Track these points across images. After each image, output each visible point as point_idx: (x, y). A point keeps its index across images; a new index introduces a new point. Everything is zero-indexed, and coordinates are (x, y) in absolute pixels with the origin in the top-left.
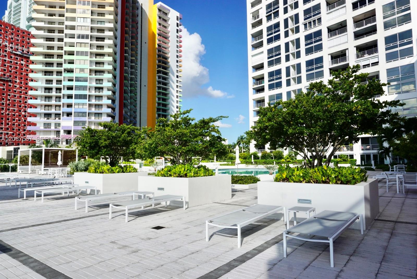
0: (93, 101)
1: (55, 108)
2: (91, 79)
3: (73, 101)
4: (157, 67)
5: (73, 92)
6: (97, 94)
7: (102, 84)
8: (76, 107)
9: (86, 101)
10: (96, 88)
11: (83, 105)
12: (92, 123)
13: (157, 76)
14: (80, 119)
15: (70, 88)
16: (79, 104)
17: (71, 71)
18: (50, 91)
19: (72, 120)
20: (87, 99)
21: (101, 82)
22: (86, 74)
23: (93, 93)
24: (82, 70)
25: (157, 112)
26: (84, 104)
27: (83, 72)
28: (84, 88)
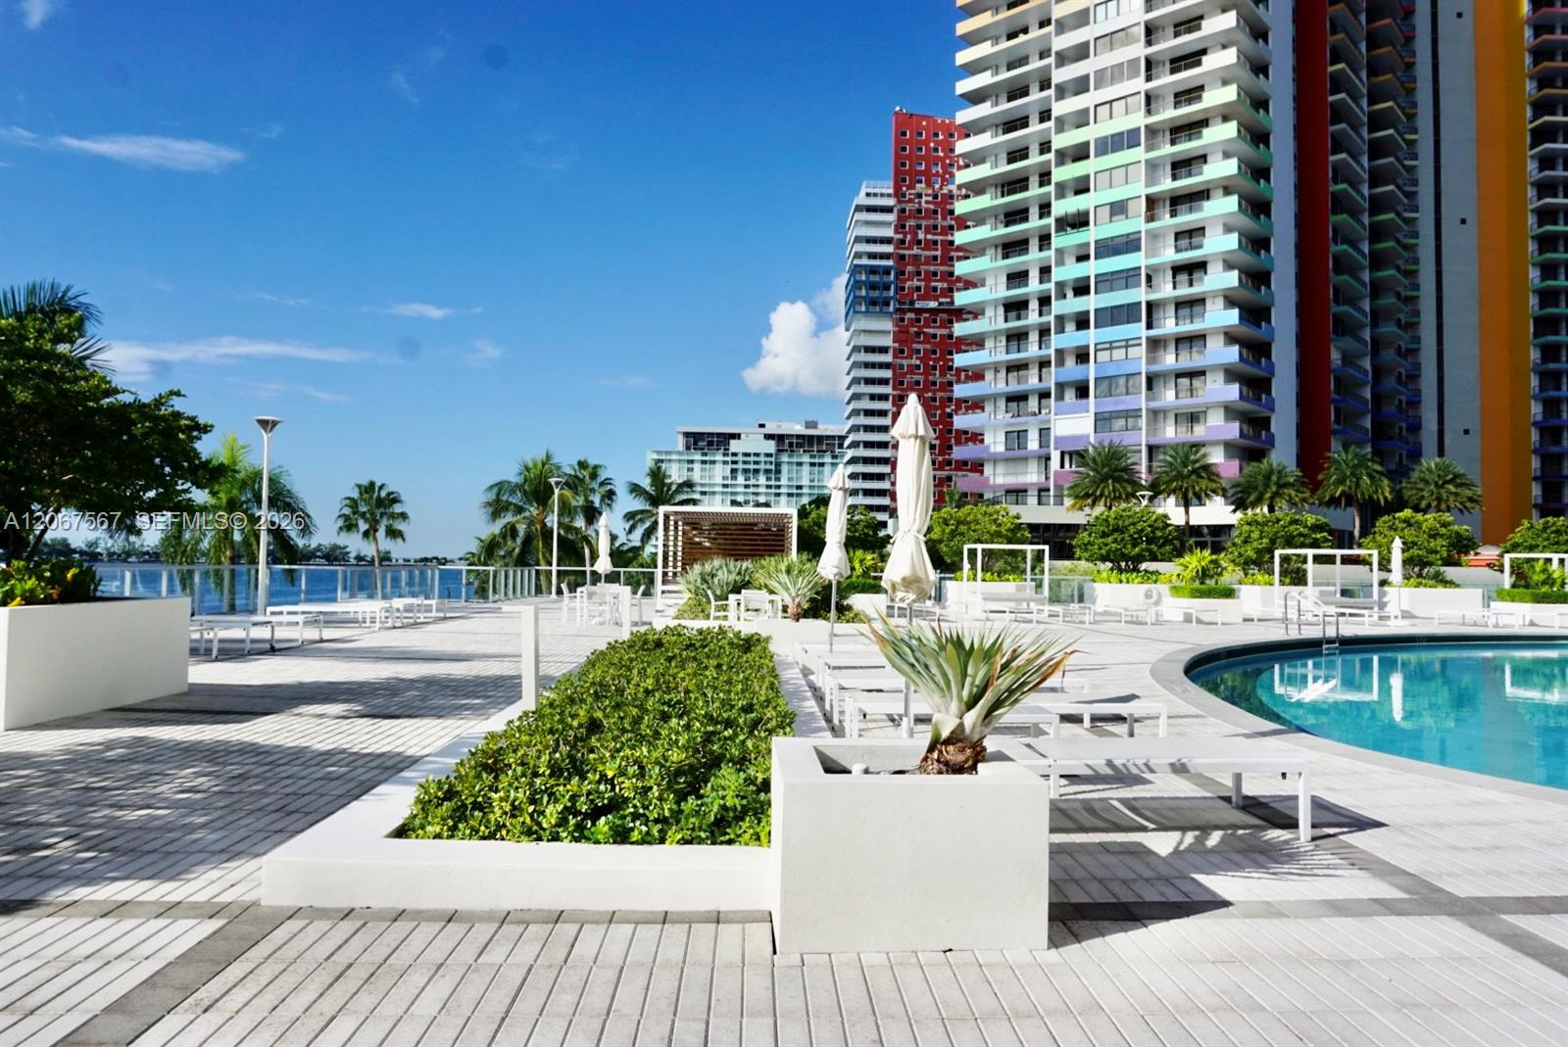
0: (1169, 326)
1: (1040, 371)
2: (1154, 236)
3: (1091, 336)
4: (1529, 113)
5: (1091, 303)
6: (1184, 291)
7: (1200, 246)
8: (1103, 356)
9: (1139, 330)
10: (1177, 269)
11: (1127, 347)
12: (1165, 418)
13: (1532, 157)
14: (1116, 403)
15: (1081, 289)
16: (1111, 346)
17: (1079, 221)
18: (1023, 313)
19: (1088, 411)
20: (1140, 321)
21: (1195, 241)
22: (1135, 223)
23: (1166, 290)
24: (1119, 208)
25: (1536, 335)
26: (1130, 343)
27: (1124, 216)
28: (1128, 277)
